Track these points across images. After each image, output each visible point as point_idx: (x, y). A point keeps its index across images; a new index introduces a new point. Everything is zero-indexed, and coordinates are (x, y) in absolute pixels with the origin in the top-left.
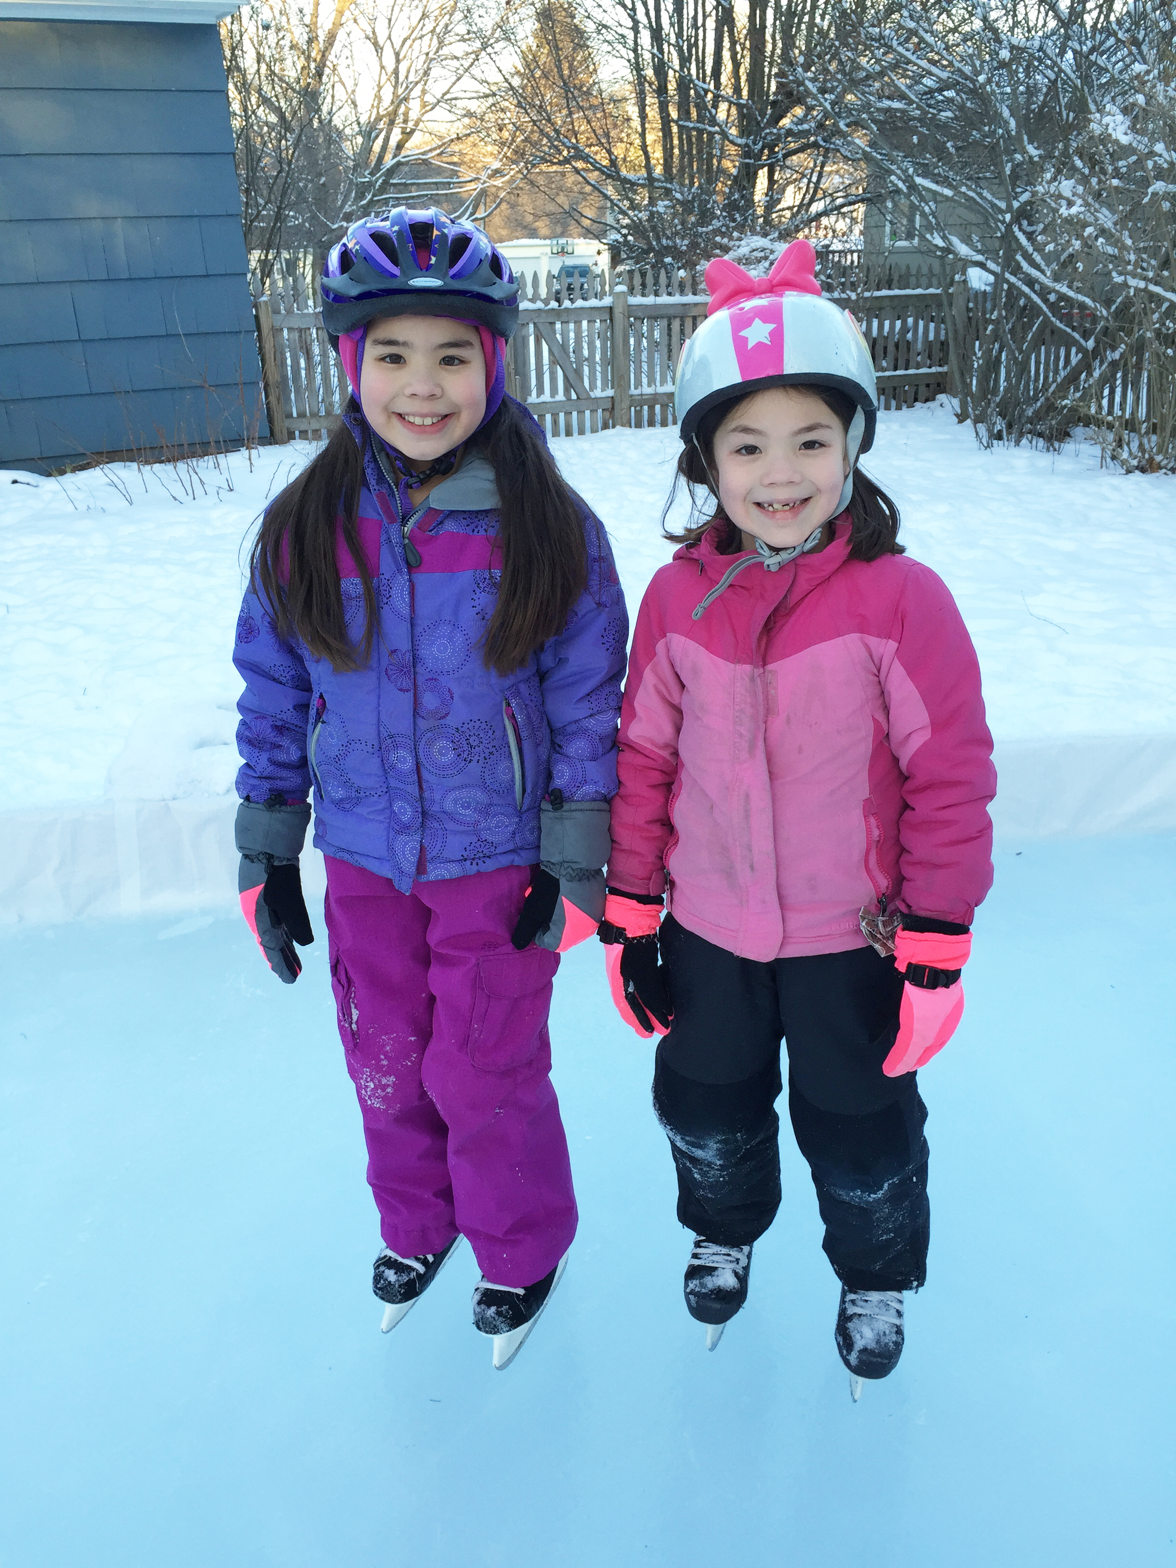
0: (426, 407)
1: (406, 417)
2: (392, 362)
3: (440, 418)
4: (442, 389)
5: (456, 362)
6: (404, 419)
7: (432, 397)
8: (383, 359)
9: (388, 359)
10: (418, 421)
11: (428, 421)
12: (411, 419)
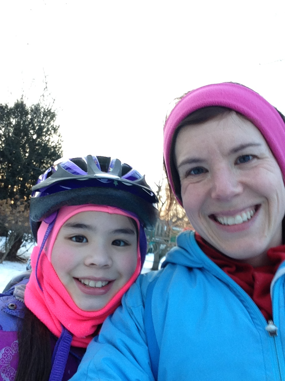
0: (100, 274)
1: (82, 281)
2: (77, 241)
3: (107, 282)
4: (112, 261)
5: (122, 244)
6: (80, 281)
7: (106, 267)
8: (71, 238)
9: (74, 239)
10: (92, 284)
11: (99, 284)
12: (86, 282)
